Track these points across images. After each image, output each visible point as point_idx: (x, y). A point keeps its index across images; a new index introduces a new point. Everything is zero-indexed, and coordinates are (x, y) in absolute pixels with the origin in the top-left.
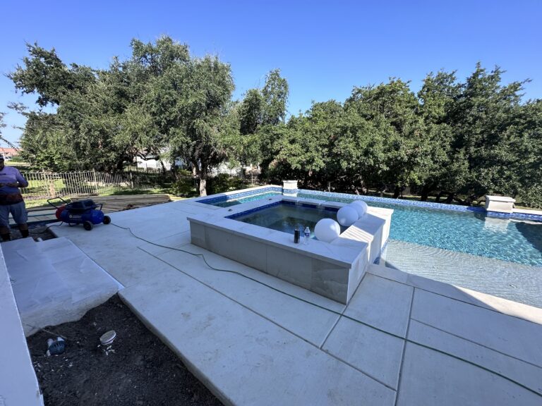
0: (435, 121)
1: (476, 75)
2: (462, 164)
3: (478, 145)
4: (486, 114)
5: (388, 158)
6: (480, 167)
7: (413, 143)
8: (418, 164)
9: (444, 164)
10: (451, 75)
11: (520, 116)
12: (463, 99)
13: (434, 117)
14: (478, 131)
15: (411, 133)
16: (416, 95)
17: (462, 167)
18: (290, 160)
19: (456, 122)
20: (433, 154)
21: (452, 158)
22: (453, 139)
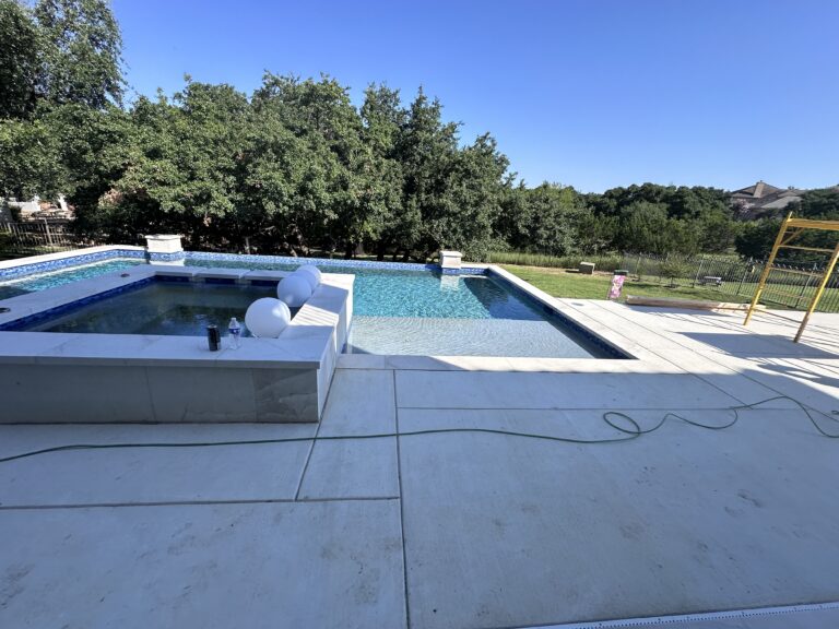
0: (384, 154)
1: (419, 102)
2: (415, 215)
3: (428, 192)
4: (432, 154)
5: (335, 199)
6: (431, 219)
7: (363, 182)
8: (371, 211)
9: (398, 213)
10: (395, 95)
11: (459, 162)
12: (409, 131)
13: (382, 149)
14: (427, 174)
15: (360, 166)
16: (358, 113)
17: (416, 217)
18: (154, 193)
19: (404, 159)
20: (387, 199)
21: (405, 206)
22: (404, 181)
